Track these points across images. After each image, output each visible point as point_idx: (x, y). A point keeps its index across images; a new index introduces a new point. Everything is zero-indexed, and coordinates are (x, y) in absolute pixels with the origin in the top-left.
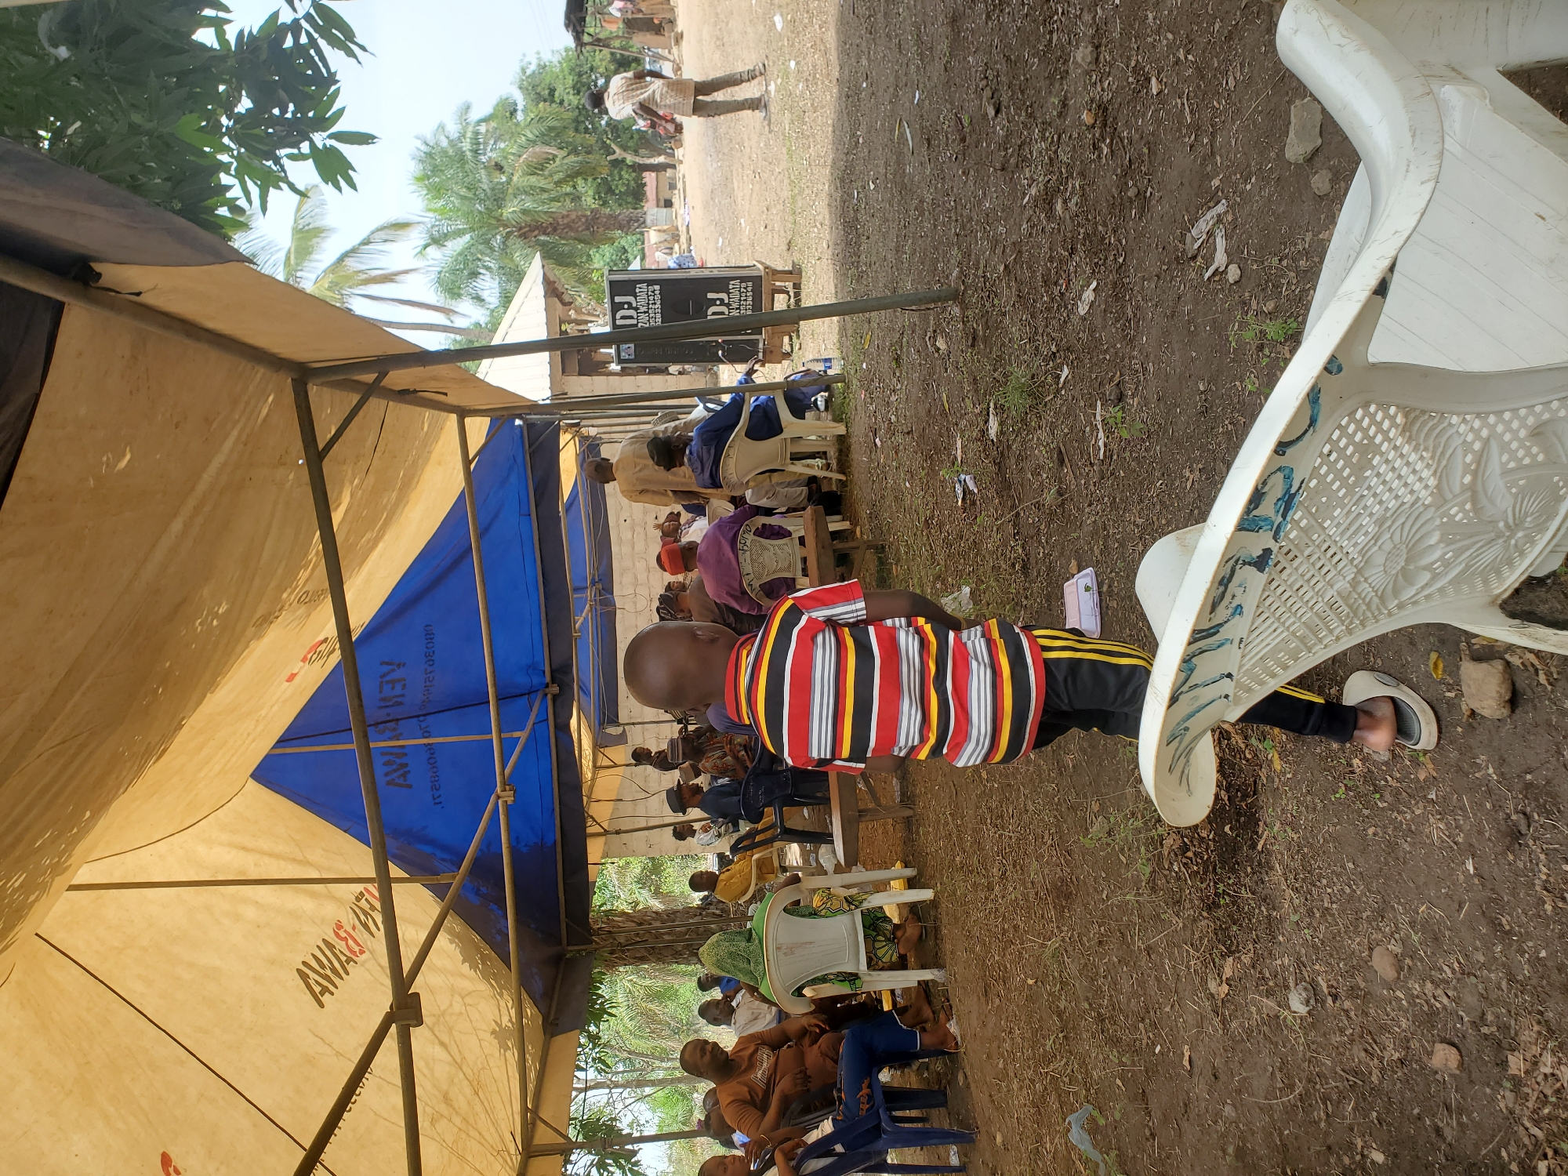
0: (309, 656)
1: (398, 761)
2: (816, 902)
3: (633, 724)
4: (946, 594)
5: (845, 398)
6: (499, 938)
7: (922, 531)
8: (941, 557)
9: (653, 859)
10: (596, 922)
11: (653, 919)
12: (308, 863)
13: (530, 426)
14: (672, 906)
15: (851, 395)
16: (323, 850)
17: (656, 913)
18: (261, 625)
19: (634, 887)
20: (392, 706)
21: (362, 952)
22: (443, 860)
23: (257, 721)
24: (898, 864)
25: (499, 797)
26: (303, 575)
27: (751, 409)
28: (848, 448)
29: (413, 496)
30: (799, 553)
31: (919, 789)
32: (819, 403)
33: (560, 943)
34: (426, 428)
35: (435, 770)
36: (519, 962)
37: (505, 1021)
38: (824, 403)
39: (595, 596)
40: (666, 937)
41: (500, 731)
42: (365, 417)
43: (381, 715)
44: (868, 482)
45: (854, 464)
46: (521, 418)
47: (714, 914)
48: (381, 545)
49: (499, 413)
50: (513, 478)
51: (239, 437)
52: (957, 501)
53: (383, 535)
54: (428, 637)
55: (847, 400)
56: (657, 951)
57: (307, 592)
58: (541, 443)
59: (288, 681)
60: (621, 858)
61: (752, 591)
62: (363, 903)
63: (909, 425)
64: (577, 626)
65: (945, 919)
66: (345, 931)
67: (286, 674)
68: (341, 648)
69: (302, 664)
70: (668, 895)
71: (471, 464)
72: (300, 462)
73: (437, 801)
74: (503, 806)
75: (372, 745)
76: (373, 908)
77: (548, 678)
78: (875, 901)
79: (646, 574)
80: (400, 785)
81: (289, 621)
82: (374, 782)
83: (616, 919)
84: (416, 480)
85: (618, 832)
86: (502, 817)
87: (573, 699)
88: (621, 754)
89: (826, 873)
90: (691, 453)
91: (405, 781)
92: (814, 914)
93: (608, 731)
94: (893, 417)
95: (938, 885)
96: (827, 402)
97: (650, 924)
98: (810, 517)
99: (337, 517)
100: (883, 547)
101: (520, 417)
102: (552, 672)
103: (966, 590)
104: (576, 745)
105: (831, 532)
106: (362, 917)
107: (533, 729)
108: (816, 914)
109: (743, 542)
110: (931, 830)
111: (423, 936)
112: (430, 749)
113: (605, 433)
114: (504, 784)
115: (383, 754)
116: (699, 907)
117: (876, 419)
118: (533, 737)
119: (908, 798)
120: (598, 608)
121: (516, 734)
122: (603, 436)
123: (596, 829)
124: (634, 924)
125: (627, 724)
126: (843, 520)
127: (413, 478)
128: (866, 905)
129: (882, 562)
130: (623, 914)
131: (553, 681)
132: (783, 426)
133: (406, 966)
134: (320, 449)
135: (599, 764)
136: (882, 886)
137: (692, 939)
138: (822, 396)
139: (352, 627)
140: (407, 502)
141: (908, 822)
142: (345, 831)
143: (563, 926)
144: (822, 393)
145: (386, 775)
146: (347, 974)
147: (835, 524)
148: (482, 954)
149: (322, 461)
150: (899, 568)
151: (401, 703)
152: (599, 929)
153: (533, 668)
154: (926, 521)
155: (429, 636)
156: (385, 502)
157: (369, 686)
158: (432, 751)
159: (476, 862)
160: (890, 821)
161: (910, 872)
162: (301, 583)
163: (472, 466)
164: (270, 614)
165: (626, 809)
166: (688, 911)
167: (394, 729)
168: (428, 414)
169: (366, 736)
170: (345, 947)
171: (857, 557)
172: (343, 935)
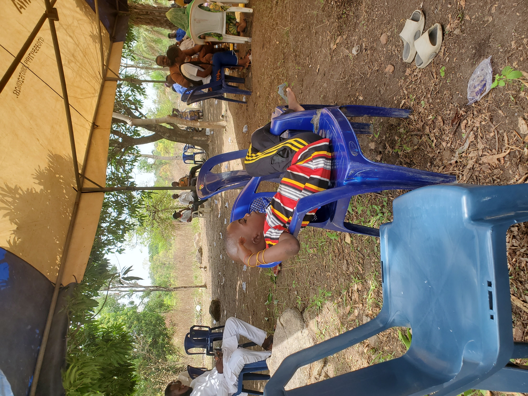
2: (211, 7)
10: (130, 3)
33: (116, 9)
36: (99, 11)
37: (95, 33)
65: (255, 20)
95: (255, 7)
108: (210, 10)
128: (228, 10)
136: (235, 5)
143: (117, 2)
146: (30, 2)
148: (85, 6)
152: (131, 6)
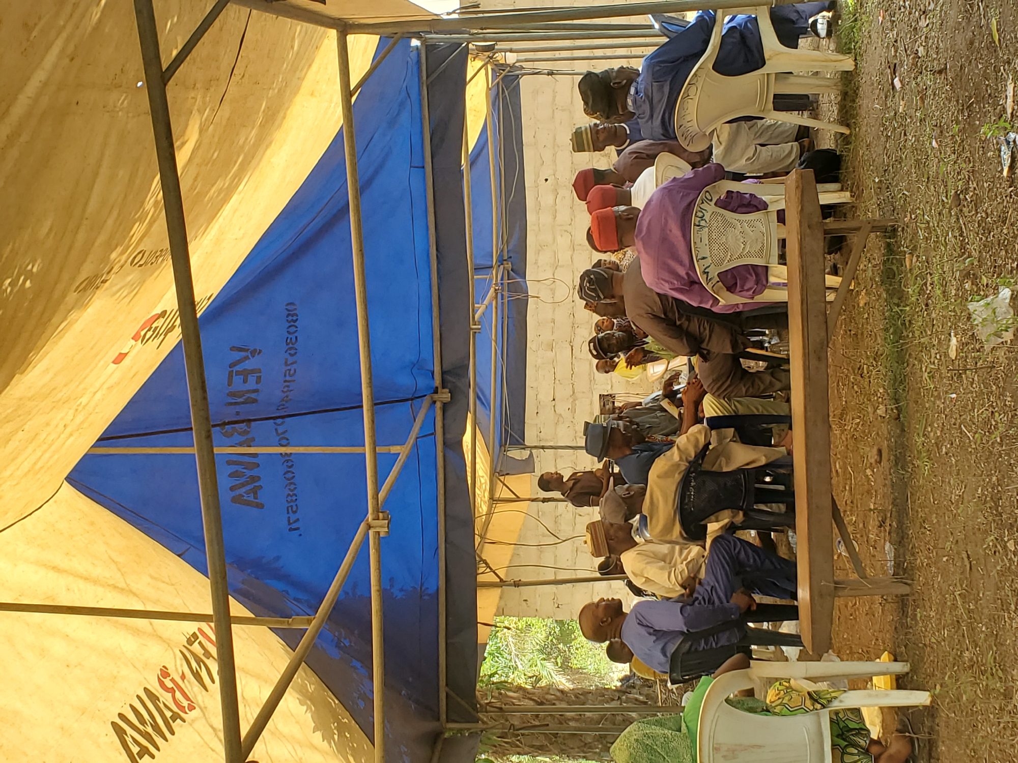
0: (143, 333)
1: (249, 473)
2: (771, 696)
3: (543, 448)
4: (977, 298)
5: (856, 20)
6: (362, 704)
7: (950, 209)
8: (974, 248)
9: (561, 623)
10: (485, 696)
11: (558, 699)
12: (131, 592)
13: (430, 48)
14: (585, 685)
15: (864, 16)
16: (152, 577)
17: (562, 691)
18: (85, 289)
19: (538, 657)
20: (243, 403)
21: (191, 708)
22: (296, 599)
23: (77, 410)
24: (885, 656)
25: (369, 527)
26: (138, 230)
27: (724, 32)
28: (856, 93)
29: (278, 136)
30: (777, 232)
31: (921, 559)
32: (819, 26)
33: (438, 719)
34: (296, 48)
35: (292, 487)
36: (385, 736)
38: (825, 26)
39: (502, 279)
40: (572, 724)
41: (375, 444)
42: (221, 29)
43: (229, 414)
44: (879, 138)
45: (863, 113)
46: (419, 37)
47: (636, 700)
48: (235, 198)
49: (390, 30)
50: (405, 117)
51: (63, 50)
52: (1002, 169)
53: (237, 185)
54: (290, 318)
55: (859, 23)
56: (560, 740)
57: (142, 252)
58: (444, 71)
59: (114, 362)
60: (520, 617)
61: (708, 281)
62: (196, 647)
63: (942, 61)
64: (477, 316)
65: (943, 731)
66: (173, 680)
67: (114, 355)
68: (182, 324)
69: (133, 342)
70: (578, 671)
71: (351, 96)
72: (140, 84)
73: (294, 526)
74: (375, 538)
75: (216, 450)
76: (208, 654)
77: (437, 381)
78: (850, 699)
79: (570, 253)
80: (248, 503)
81: (118, 287)
82: (216, 495)
83: (510, 694)
84: (281, 114)
85: (517, 584)
86: (372, 552)
87: (468, 410)
88: (525, 485)
89: (787, 660)
90: (637, 92)
91: (255, 498)
92: (767, 710)
93: (510, 454)
94: (921, 49)
95: (938, 687)
96: (831, 25)
97: (554, 704)
98: (794, 185)
99: (182, 158)
100: (894, 230)
101: (418, 35)
102: (443, 373)
103: (1005, 293)
104: (469, 469)
105: (822, 206)
106: (194, 665)
107: (416, 444)
108: (768, 711)
109: (700, 214)
110: (933, 614)
111: (266, 693)
112: (287, 461)
113: (526, 60)
114: (377, 510)
115: (229, 463)
116: (617, 690)
117: (896, 51)
118: (415, 454)
119: (905, 570)
120: (506, 293)
121: (394, 449)
122: (524, 65)
123: (489, 577)
124: (532, 703)
125: (535, 447)
126: (842, 190)
127: (278, 112)
128: (836, 705)
129: (890, 249)
130: (520, 688)
131: (444, 384)
132: (766, 56)
133: (245, 729)
134: (164, 68)
135: (497, 496)
136: (860, 683)
137: (606, 730)
138: (824, 17)
139: (197, 299)
140: (271, 143)
141: (902, 603)
142: (179, 556)
143: (443, 696)
144: (825, 13)
145: (232, 489)
146: (173, 733)
147: (829, 195)
148: (339, 722)
149: (165, 85)
150: (914, 259)
151: (255, 401)
152: (487, 704)
153: (417, 366)
154: (957, 195)
155: (292, 318)
156: (241, 142)
157: (215, 376)
158: (290, 464)
159: (337, 608)
160: (878, 599)
161: (900, 667)
162: (135, 239)
163: (354, 99)
164: (96, 276)
165: (529, 555)
166: (603, 693)
167: (246, 433)
168: (300, 28)
169: (209, 437)
170: (171, 699)
171: (854, 240)
172: (170, 685)
